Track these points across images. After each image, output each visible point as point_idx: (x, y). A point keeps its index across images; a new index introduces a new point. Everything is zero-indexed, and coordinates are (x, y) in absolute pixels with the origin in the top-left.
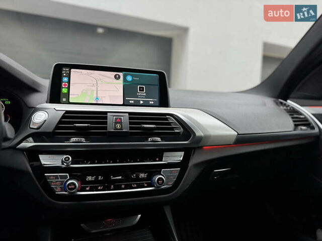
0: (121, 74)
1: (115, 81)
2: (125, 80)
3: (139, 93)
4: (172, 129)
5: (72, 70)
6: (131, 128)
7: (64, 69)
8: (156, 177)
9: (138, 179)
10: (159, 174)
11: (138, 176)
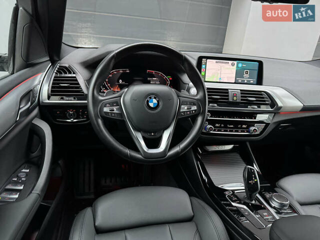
0: (235, 62)
1: (232, 67)
2: (237, 67)
3: (245, 75)
4: (264, 101)
5: (208, 60)
6: (242, 100)
7: (203, 60)
8: (252, 128)
9: (241, 128)
10: (254, 126)
11: (242, 126)
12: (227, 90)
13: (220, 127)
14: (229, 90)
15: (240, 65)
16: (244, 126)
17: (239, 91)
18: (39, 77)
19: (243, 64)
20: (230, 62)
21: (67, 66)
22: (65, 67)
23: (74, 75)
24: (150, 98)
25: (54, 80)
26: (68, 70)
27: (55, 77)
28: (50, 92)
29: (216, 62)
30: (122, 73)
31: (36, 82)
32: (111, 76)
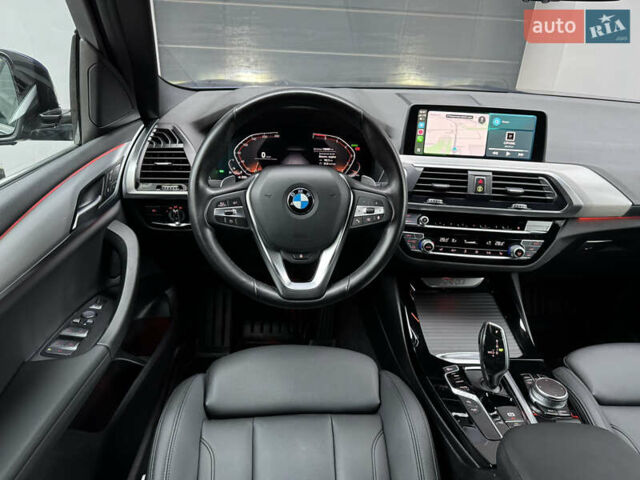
0: (487, 116)
1: (479, 125)
2: (491, 124)
3: (507, 142)
4: (543, 194)
5: (430, 112)
6: (494, 191)
7: (421, 112)
8: (515, 248)
9: (493, 246)
10: (519, 243)
11: (493, 243)
12: (466, 171)
13: (450, 243)
14: (470, 173)
15: (497, 122)
16: (498, 243)
17: (491, 174)
18: (122, 151)
19: (502, 119)
20: (477, 116)
21: (170, 128)
22: (167, 131)
23: (181, 146)
24: (296, 192)
25: (146, 155)
26: (172, 135)
27: (148, 150)
28: (139, 176)
29: (447, 116)
30: (267, 140)
31: (117, 159)
32: (246, 145)
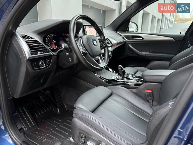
5: (86, 27)
23: (34, 39)
26: (29, 36)
27: (26, 41)
28: (30, 50)
29: (89, 28)
30: (53, 36)
32: (48, 38)
